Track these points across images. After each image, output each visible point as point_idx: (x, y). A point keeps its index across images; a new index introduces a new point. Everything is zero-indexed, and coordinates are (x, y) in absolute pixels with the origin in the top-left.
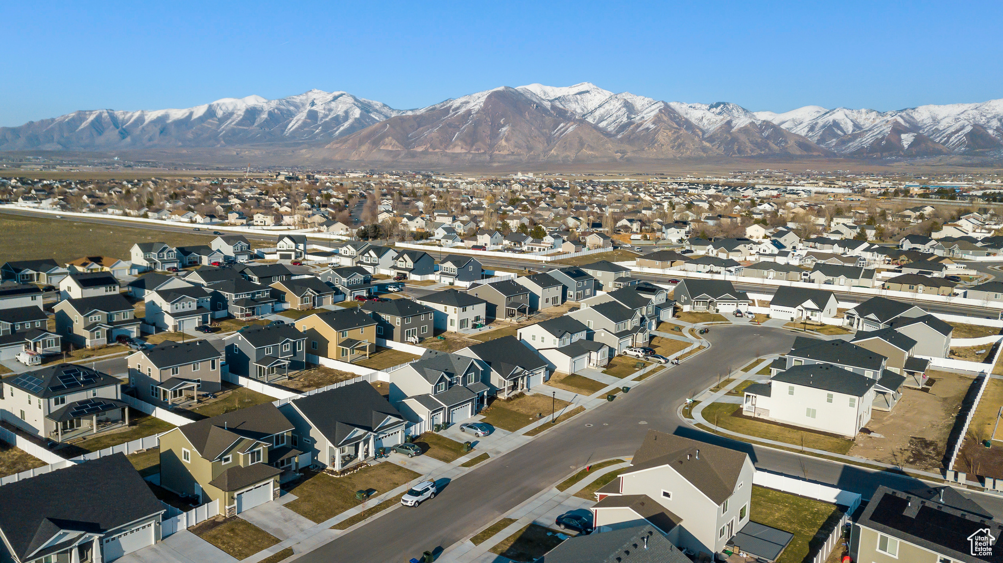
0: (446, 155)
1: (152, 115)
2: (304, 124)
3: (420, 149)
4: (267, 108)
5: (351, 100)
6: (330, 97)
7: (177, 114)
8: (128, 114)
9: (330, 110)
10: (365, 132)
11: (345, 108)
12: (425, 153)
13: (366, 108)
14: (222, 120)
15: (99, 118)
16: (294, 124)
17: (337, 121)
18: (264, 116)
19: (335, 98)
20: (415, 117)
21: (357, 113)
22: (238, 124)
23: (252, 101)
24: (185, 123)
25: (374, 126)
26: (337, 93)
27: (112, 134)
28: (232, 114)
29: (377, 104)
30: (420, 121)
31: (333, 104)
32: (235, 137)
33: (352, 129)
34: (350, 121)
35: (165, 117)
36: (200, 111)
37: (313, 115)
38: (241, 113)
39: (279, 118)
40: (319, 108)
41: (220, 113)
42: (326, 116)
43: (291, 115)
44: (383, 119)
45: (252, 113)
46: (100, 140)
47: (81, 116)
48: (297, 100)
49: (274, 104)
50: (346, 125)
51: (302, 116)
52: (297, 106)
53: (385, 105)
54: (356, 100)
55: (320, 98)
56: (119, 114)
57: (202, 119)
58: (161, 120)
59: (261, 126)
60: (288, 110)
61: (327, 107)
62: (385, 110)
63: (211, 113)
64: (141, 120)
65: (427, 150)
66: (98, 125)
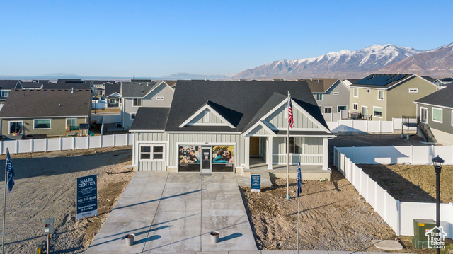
0: (450, 72)
1: (301, 61)
2: (369, 61)
3: (433, 69)
4: (350, 55)
5: (394, 48)
6: (382, 47)
7: (311, 60)
8: (292, 61)
9: (382, 53)
10: (400, 62)
11: (390, 52)
12: (436, 71)
13: (402, 51)
14: (329, 62)
16: (363, 61)
17: (386, 58)
18: (349, 58)
19: (385, 48)
20: (430, 53)
21: (397, 54)
22: (338, 62)
23: (343, 52)
24: (314, 63)
25: (405, 60)
26: (386, 45)
27: (285, 70)
28: (334, 58)
29: (408, 49)
30: (433, 55)
31: (384, 51)
32: (335, 68)
33: (394, 61)
34: (393, 58)
35: (307, 61)
36: (320, 58)
37: (373, 56)
38: (339, 58)
39: (356, 59)
40: (377, 53)
41: (329, 59)
42: (380, 56)
43: (362, 57)
44: (411, 55)
45: (343, 57)
47: (274, 63)
48: (366, 50)
49: (354, 53)
50: (391, 60)
51: (367, 57)
52: (365, 53)
53: (413, 49)
54: (396, 47)
55: (377, 48)
56: (288, 62)
57: (321, 61)
58: (304, 63)
59: (347, 63)
60: (361, 55)
62: (413, 51)
63: (325, 58)
64: (297, 63)
65: (437, 69)
66: (280, 67)
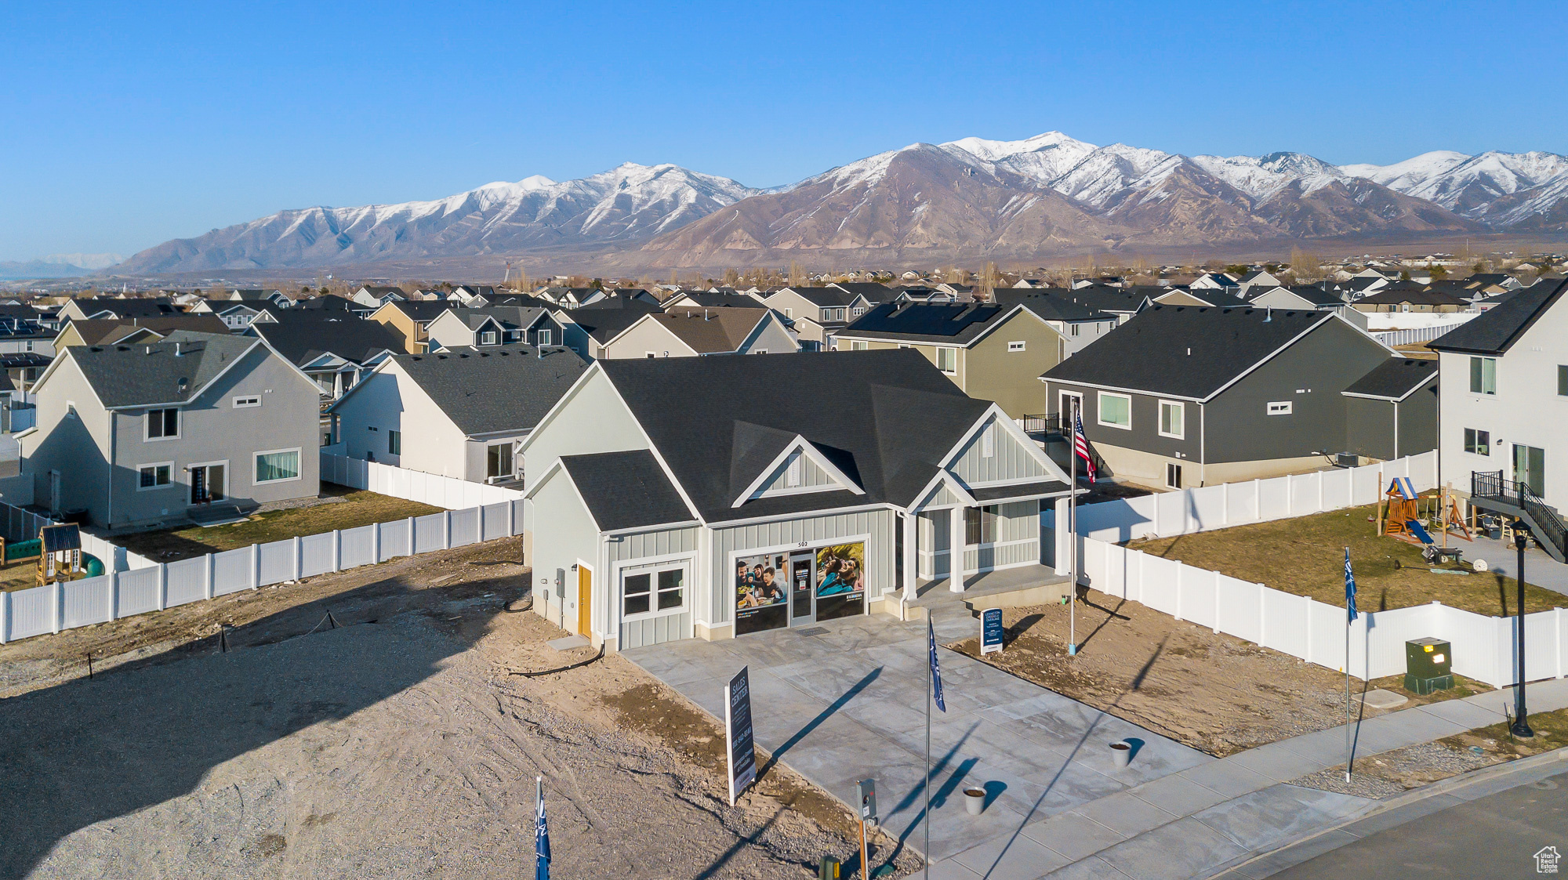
0: (828, 253)
1: (386, 212)
2: (611, 216)
3: (786, 246)
4: (555, 194)
5: (682, 177)
6: (650, 174)
7: (423, 208)
8: (352, 213)
9: (651, 193)
10: (701, 223)
11: (672, 190)
12: (794, 251)
13: (706, 189)
14: (487, 216)
15: (310, 221)
16: (594, 218)
17: (661, 209)
18: (551, 206)
19: (659, 175)
20: (780, 198)
21: (691, 196)
22: (511, 219)
23: (533, 184)
24: (435, 221)
25: (715, 215)
26: (660, 167)
27: (327, 242)
28: (502, 205)
29: (722, 181)
30: (786, 203)
31: (655, 184)
32: (505, 239)
33: (683, 220)
34: (681, 209)
35: (407, 213)
36: (456, 203)
37: (624, 202)
38: (517, 202)
39: (572, 208)
40: (634, 191)
41: (485, 205)
42: (645, 202)
43: (591, 202)
44: (731, 202)
45: (533, 202)
46: (310, 252)
47: (285, 219)
48: (601, 179)
49: (565, 187)
50: (675, 214)
51: (607, 204)
52: (600, 190)
53: (735, 183)
54: (690, 176)
55: (634, 176)
56: (339, 213)
57: (458, 214)
58: (398, 218)
59: (545, 221)
60: (587, 196)
61: (646, 189)
62: (735, 190)
63: (472, 205)
64: (370, 219)
65: (797, 246)
66: (308, 231)
